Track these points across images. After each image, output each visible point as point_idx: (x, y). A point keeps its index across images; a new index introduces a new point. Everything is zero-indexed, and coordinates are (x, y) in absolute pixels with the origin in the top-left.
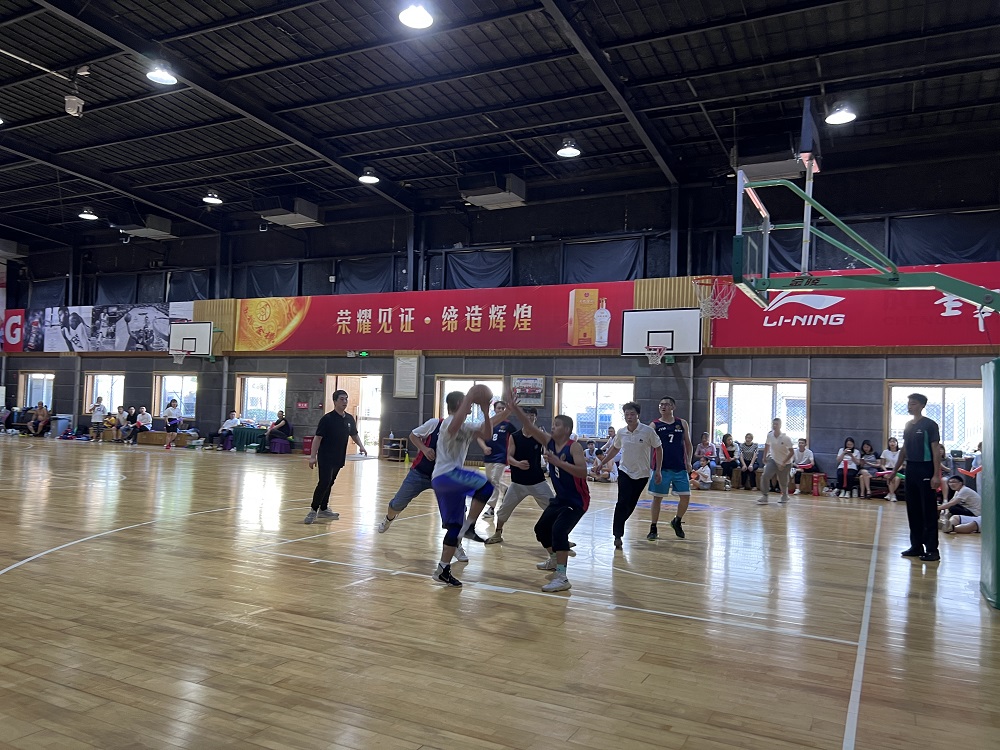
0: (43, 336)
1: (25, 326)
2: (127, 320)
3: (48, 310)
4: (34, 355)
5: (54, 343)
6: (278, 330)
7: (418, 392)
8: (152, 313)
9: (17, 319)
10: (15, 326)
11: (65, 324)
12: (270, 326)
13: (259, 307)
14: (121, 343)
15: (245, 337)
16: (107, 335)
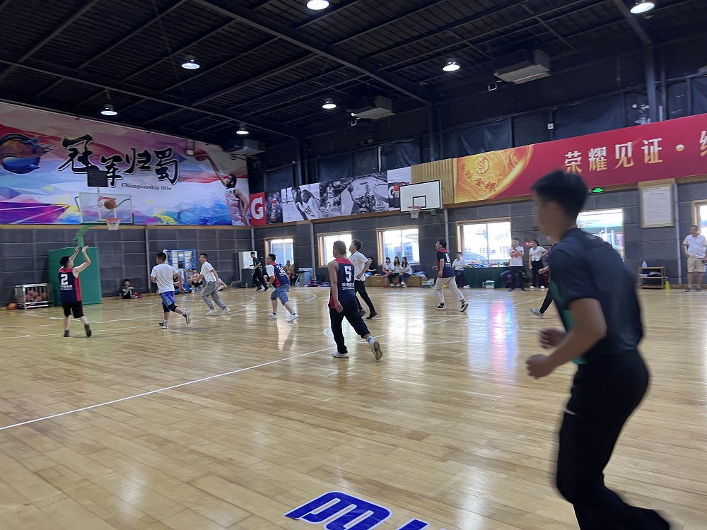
0: (282, 211)
1: (266, 205)
2: (350, 190)
3: (283, 191)
4: (276, 226)
5: (291, 215)
6: (499, 180)
7: (674, 220)
8: (372, 181)
9: (260, 200)
10: (258, 206)
11: (298, 199)
12: (491, 177)
13: (476, 162)
14: (347, 209)
15: (464, 190)
16: (334, 204)
